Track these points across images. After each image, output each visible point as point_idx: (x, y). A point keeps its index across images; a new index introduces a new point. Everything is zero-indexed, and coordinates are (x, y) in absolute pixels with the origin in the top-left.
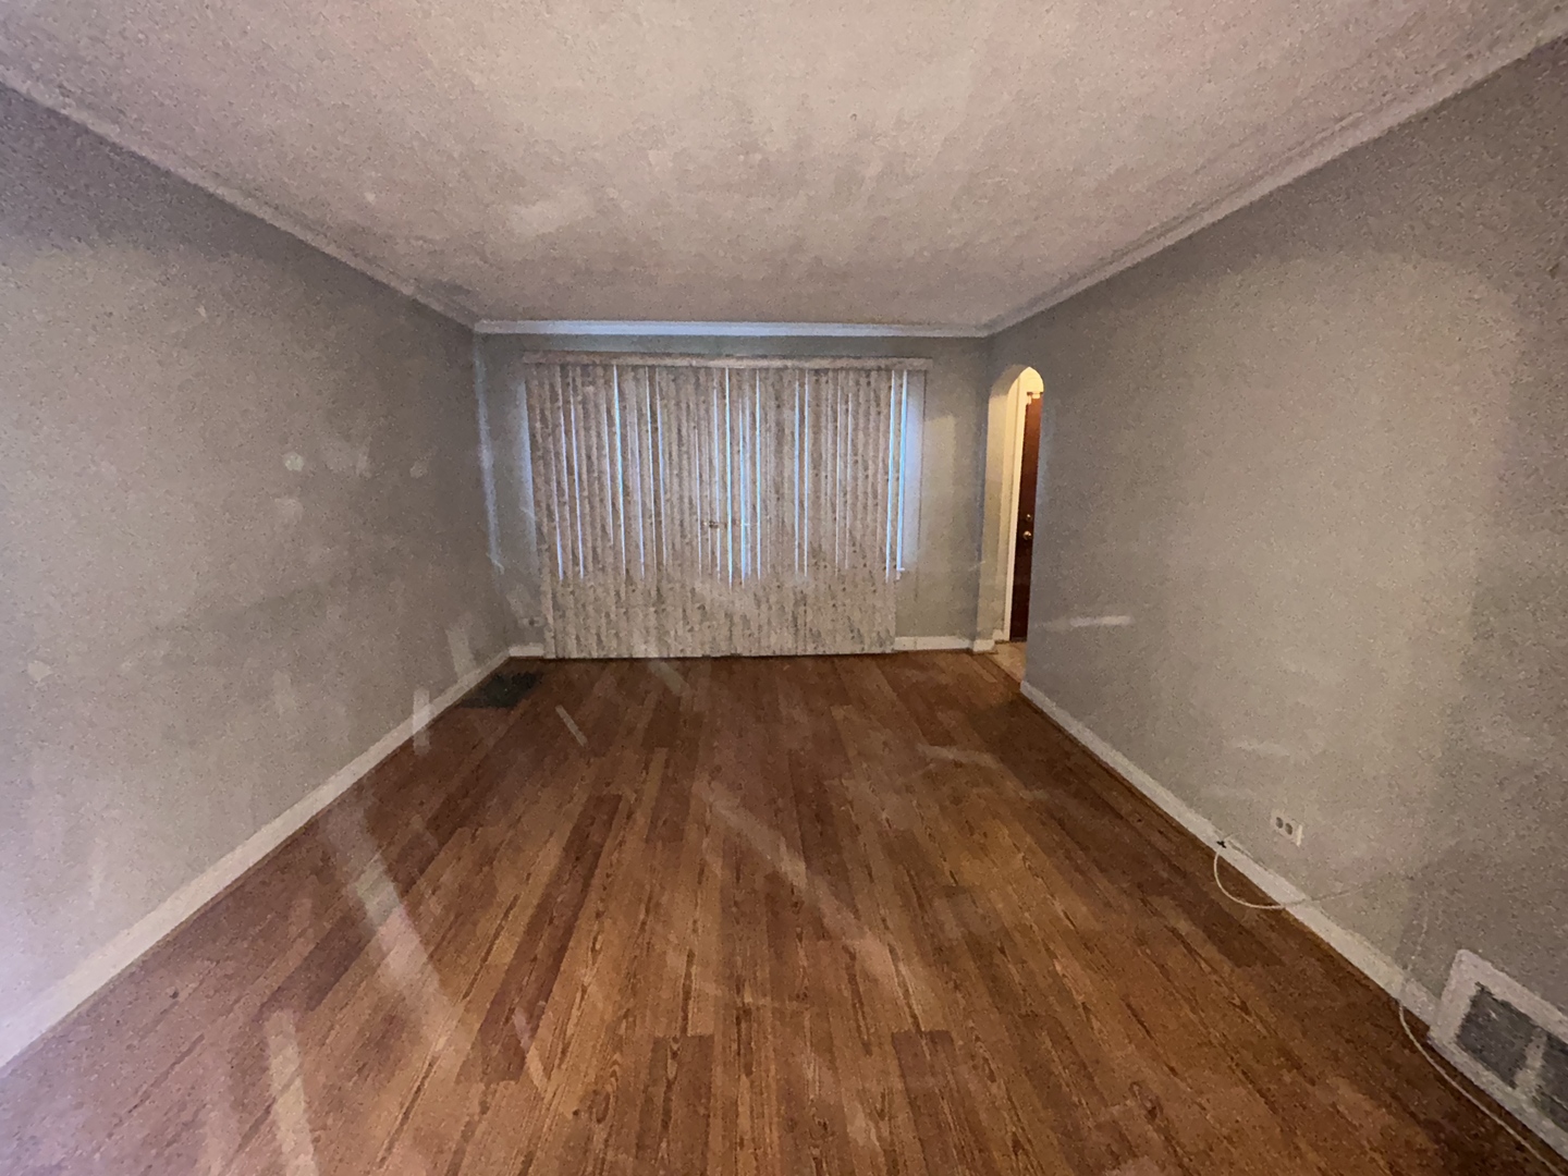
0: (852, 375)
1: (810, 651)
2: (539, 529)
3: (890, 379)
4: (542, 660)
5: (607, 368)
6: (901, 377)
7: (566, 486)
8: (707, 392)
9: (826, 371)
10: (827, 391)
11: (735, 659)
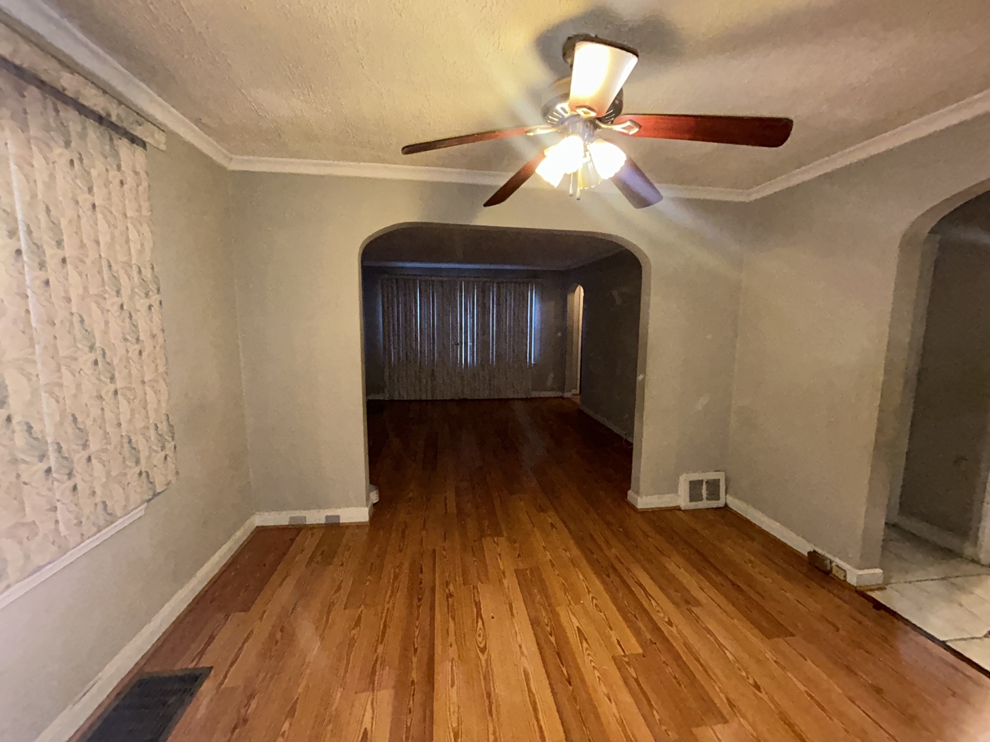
0: (513, 285)
1: (496, 397)
2: (384, 346)
3: (528, 287)
4: (384, 401)
5: (415, 281)
6: (532, 286)
7: (396, 329)
8: (455, 290)
9: (503, 282)
10: (503, 290)
11: (465, 400)
